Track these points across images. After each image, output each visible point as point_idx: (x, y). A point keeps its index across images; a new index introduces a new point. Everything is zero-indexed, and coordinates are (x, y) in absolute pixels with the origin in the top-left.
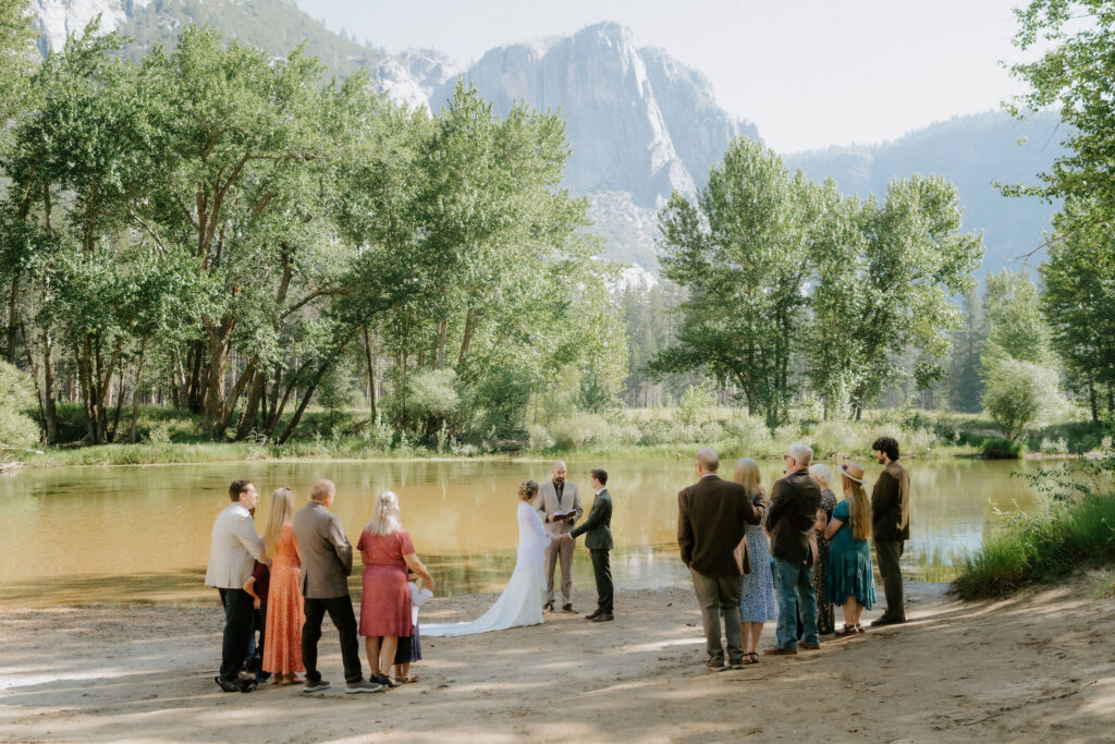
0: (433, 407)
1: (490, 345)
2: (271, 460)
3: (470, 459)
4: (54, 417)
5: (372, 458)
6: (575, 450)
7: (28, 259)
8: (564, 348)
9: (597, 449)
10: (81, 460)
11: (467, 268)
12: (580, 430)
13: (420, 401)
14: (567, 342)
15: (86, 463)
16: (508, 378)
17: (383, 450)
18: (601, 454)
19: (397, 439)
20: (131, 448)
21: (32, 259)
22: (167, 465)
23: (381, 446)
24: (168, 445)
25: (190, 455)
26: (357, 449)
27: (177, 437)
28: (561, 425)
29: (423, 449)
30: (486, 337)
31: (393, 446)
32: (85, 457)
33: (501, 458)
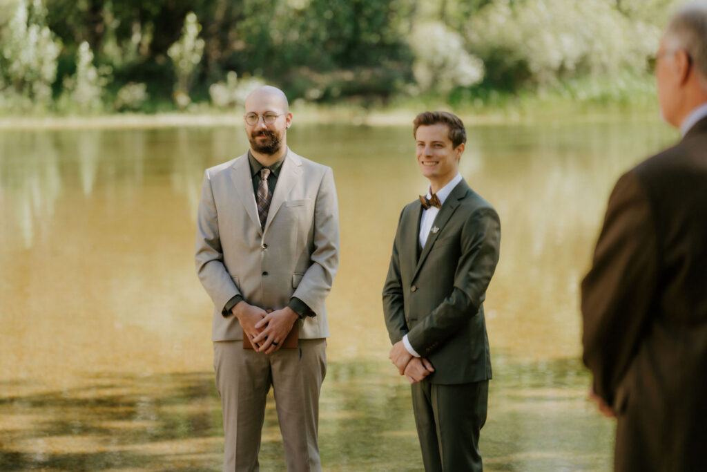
9: (593, 87)
12: (548, 38)
17: (32, 95)
18: (603, 101)
19: (67, 68)
29: (135, 92)
31: (57, 88)
33: (345, 114)
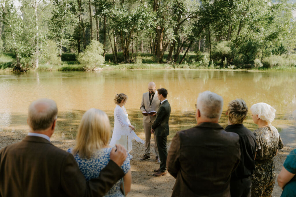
0: (223, 53)
1: (245, 33)
2: (172, 69)
3: (234, 70)
4: (117, 56)
5: (202, 69)
6: (270, 68)
7: (104, 11)
8: (273, 34)
10: (118, 68)
11: (237, 7)
12: (273, 61)
13: (219, 51)
14: (274, 31)
15: (119, 69)
16: (250, 43)
18: (280, 69)
19: (210, 63)
20: (131, 65)
21: (105, 11)
22: (142, 70)
23: (205, 65)
24: (141, 64)
25: (148, 67)
26: (198, 66)
27: (144, 62)
28: (266, 59)
29: (219, 67)
30: (245, 31)
31: (209, 66)
32: (119, 67)
33: (245, 70)
